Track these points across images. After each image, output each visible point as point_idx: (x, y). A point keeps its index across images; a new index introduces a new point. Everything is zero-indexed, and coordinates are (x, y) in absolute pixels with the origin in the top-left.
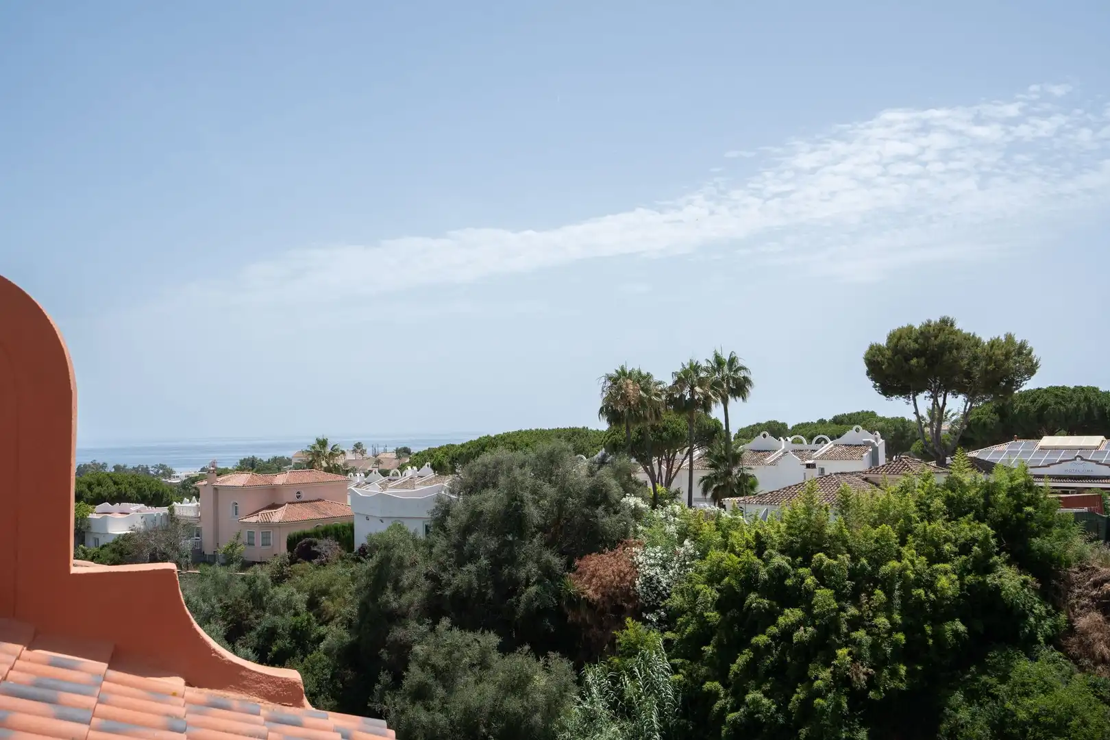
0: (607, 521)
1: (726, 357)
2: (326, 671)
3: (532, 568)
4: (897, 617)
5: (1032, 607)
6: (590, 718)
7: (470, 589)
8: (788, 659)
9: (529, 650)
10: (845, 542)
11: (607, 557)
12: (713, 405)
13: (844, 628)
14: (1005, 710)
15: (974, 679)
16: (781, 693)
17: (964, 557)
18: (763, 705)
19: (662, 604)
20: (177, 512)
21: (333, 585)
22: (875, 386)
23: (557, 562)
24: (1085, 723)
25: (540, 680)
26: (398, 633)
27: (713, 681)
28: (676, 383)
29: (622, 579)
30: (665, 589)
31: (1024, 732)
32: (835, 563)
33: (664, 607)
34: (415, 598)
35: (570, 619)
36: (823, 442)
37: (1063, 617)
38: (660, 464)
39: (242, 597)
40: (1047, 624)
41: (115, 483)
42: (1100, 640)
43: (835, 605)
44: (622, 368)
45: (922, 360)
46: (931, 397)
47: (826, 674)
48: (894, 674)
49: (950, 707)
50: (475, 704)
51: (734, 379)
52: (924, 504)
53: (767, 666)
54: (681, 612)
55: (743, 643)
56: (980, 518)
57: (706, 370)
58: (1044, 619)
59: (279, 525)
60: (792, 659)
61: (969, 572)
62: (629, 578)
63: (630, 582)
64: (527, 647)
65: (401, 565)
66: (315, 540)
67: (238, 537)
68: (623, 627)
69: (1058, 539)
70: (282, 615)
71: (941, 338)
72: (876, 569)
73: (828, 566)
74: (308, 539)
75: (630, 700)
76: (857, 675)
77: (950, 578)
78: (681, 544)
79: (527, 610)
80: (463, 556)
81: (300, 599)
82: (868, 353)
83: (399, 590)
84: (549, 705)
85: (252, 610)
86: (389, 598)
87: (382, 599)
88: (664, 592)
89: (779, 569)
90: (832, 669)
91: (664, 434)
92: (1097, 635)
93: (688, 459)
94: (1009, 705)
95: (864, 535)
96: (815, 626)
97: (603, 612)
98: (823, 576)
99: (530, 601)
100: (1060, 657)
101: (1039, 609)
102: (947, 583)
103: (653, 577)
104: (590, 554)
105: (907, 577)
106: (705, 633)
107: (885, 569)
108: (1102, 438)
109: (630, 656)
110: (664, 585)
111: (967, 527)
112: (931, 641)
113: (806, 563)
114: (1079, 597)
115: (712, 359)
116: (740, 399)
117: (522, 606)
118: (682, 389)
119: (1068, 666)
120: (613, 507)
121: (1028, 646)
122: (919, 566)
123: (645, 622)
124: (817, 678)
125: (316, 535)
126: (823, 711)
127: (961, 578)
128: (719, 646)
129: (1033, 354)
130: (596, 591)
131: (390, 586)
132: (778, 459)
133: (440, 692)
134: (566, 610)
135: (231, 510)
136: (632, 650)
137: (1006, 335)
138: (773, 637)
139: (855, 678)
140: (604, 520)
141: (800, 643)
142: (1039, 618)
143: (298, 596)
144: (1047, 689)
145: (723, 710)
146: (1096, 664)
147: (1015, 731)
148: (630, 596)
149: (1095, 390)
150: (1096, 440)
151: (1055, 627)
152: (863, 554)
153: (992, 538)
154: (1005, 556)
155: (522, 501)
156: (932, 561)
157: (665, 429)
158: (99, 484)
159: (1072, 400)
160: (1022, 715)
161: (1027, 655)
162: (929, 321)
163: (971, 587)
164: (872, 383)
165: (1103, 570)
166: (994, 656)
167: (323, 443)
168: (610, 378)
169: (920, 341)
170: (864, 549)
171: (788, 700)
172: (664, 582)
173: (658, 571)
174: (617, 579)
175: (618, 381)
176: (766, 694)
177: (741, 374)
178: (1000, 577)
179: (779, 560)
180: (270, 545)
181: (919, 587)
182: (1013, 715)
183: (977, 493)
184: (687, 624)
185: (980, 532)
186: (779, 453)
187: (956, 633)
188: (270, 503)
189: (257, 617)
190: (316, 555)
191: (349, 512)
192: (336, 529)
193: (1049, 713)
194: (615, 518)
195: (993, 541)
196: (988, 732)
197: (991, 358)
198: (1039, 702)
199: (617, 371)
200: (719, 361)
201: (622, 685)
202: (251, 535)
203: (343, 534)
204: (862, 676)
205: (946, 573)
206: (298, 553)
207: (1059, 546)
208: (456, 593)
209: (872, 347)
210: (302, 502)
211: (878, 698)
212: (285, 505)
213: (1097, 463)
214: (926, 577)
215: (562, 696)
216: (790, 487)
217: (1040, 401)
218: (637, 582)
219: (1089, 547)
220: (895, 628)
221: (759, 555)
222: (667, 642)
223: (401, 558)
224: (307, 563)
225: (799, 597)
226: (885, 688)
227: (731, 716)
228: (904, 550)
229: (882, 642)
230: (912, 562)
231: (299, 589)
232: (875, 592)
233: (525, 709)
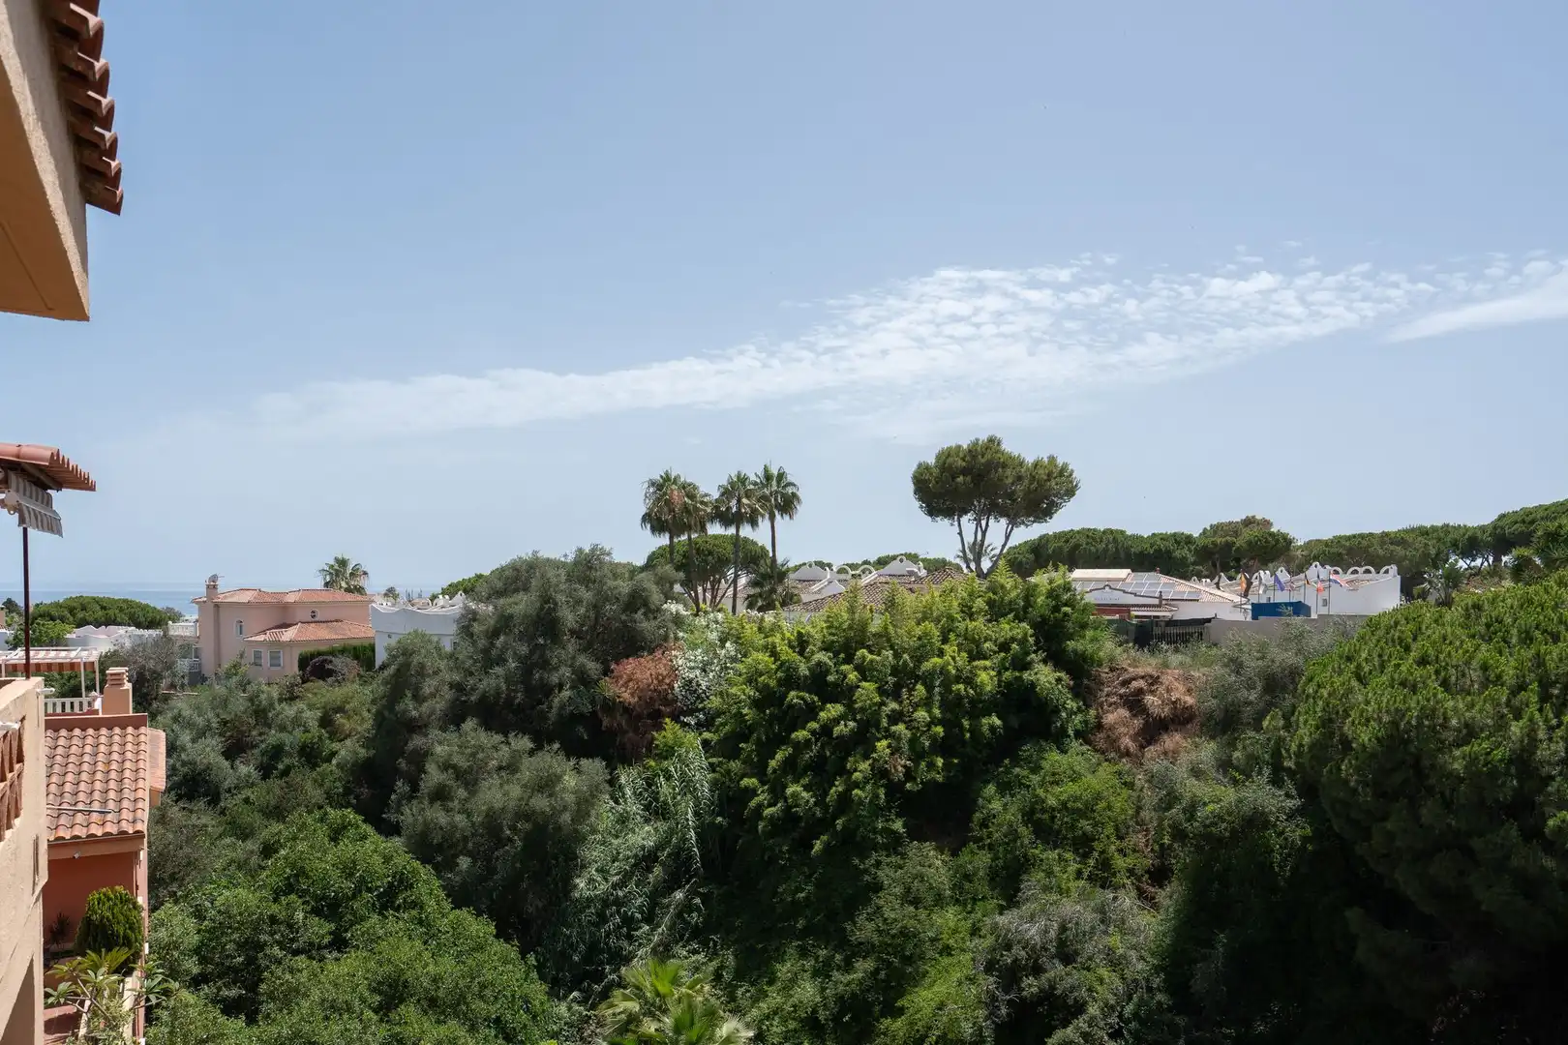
0: (646, 626)
1: (775, 472)
2: (338, 784)
3: (566, 672)
4: (937, 712)
5: (1065, 703)
6: (623, 820)
7: (498, 694)
8: (828, 754)
9: (559, 749)
10: (889, 640)
11: (646, 660)
12: (760, 519)
13: (884, 722)
14: (1037, 796)
15: (1008, 772)
16: (820, 788)
17: (1003, 654)
18: (803, 798)
19: (700, 706)
20: (172, 633)
21: (349, 703)
22: (921, 507)
23: (593, 667)
24: (1109, 808)
25: (570, 781)
26: (417, 742)
27: (750, 777)
28: (722, 495)
29: (661, 682)
30: (704, 692)
31: (1053, 818)
32: (878, 658)
33: (703, 709)
34: (439, 705)
35: (605, 724)
36: (867, 572)
37: (1092, 712)
38: (704, 591)
39: (244, 713)
40: (1078, 719)
41: (103, 608)
42: (1125, 735)
43: (877, 699)
44: (667, 473)
45: (969, 479)
46: (975, 519)
47: (865, 766)
48: (931, 766)
49: (984, 798)
50: (498, 805)
51: (783, 495)
52: (967, 606)
53: (807, 761)
54: (719, 713)
55: (782, 740)
56: (1019, 619)
57: (755, 484)
58: (1075, 713)
59: (291, 644)
60: (832, 754)
61: (1007, 669)
62: (667, 681)
63: (669, 684)
64: (556, 746)
65: (421, 671)
66: (330, 658)
67: (242, 656)
68: (660, 727)
69: (1092, 641)
70: (290, 733)
71: (988, 456)
72: (917, 667)
73: (872, 661)
74: (321, 658)
75: (665, 803)
76: (895, 767)
77: (989, 674)
78: (723, 647)
79: (560, 715)
80: (489, 660)
81: (311, 717)
82: (915, 472)
83: (418, 698)
84: (578, 804)
85: (254, 727)
86: (409, 707)
87: (399, 707)
88: (703, 695)
89: (819, 664)
90: (871, 761)
91: (710, 558)
92: (1123, 730)
93: (732, 589)
94: (1040, 792)
95: (908, 633)
96: (855, 720)
97: (639, 717)
98: (864, 671)
99: (562, 707)
100: (1088, 750)
101: (1071, 704)
102: (986, 679)
103: (693, 679)
104: (627, 658)
105: (949, 672)
106: (743, 733)
107: (927, 666)
108: (1129, 571)
109: (666, 758)
110: (704, 688)
111: (1007, 627)
112: (968, 735)
113: (848, 660)
114: (1108, 695)
115: (761, 473)
116: (787, 517)
117: (554, 711)
118: (729, 502)
119: (1095, 758)
120: (654, 612)
121: (1059, 739)
122: (960, 663)
123: (685, 725)
124: (855, 770)
125: (332, 653)
126: (861, 802)
127: (999, 674)
128: (759, 742)
129: (1074, 476)
130: (632, 694)
131: (409, 694)
132: (822, 588)
133: (462, 793)
134: (600, 714)
135: (235, 629)
136: (668, 753)
137: (1049, 458)
138: (813, 732)
139: (893, 771)
140: (643, 625)
141: (841, 737)
142: (1071, 713)
143: (308, 714)
144: (1075, 778)
145: (760, 806)
146: (1121, 757)
147: (1046, 816)
148: (667, 699)
149: (1122, 532)
150: (1123, 573)
151: (1086, 722)
152: (905, 650)
153: (1031, 636)
154: (1042, 655)
155: (556, 604)
156: (972, 658)
157: (710, 553)
158: (84, 608)
159: (1101, 541)
160: (1052, 802)
161: (1058, 748)
162: (977, 440)
163: (1009, 684)
164: (917, 504)
165: (1131, 670)
166: (1027, 749)
167: (343, 563)
168: (653, 483)
169: (968, 458)
170: (907, 647)
171: (826, 793)
172: (704, 684)
173: (698, 673)
174: (655, 682)
175: (662, 486)
176: (806, 788)
177: (790, 490)
178: (1036, 674)
179: (822, 657)
180: (279, 665)
181: (958, 683)
182: (1043, 801)
183: (1018, 595)
184: (724, 724)
185: (1019, 631)
186: (825, 582)
187: (992, 728)
188: (278, 624)
189: (260, 734)
190: (330, 673)
191: (370, 634)
192: (355, 648)
193: (1076, 799)
194: (654, 623)
195: (1031, 640)
196: (1020, 817)
197: (1034, 477)
198: (1069, 789)
199: (661, 477)
200: (768, 477)
201: (657, 787)
202: (258, 655)
203: (363, 654)
204: (900, 769)
205: (985, 668)
206: (310, 672)
207: (1090, 648)
208: (483, 698)
209: (920, 465)
210: (315, 622)
211: (916, 789)
212: (297, 624)
213: (1124, 592)
214: (965, 674)
215: (593, 796)
216: (835, 596)
217: (1073, 541)
218: (676, 685)
219: (1119, 650)
220: (934, 722)
221: (801, 653)
222: (706, 743)
223: (422, 666)
224: (321, 682)
225: (841, 693)
226: (922, 779)
227: (768, 811)
228: (945, 647)
229: (921, 735)
230: (954, 658)
231: (311, 707)
232: (917, 687)
233: (553, 808)
